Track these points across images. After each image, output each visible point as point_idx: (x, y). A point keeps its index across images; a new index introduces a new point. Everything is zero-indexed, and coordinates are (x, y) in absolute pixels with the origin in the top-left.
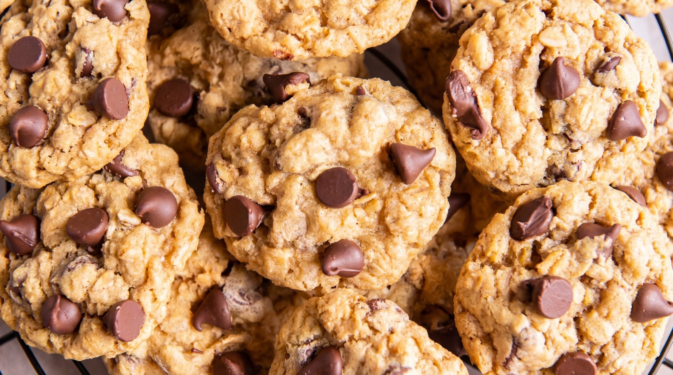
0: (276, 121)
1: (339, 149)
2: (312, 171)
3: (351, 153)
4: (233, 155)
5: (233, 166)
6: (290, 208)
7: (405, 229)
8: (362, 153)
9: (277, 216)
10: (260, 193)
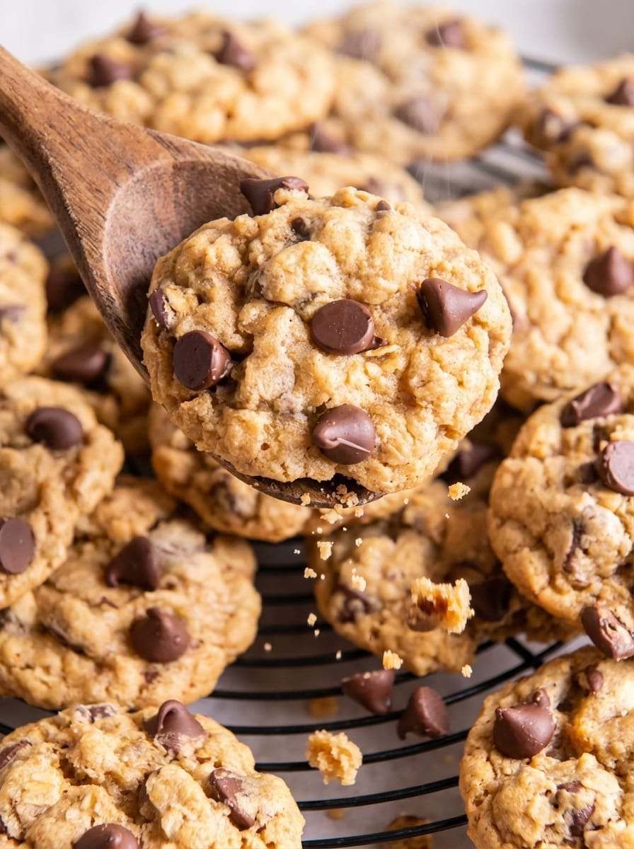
0: (259, 235)
1: (349, 275)
2: (307, 302)
3: (366, 280)
4: (192, 277)
5: (190, 291)
6: (273, 351)
7: (438, 398)
8: (382, 282)
9: (253, 360)
10: (230, 330)
